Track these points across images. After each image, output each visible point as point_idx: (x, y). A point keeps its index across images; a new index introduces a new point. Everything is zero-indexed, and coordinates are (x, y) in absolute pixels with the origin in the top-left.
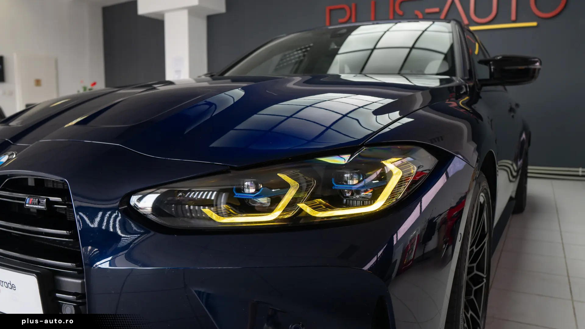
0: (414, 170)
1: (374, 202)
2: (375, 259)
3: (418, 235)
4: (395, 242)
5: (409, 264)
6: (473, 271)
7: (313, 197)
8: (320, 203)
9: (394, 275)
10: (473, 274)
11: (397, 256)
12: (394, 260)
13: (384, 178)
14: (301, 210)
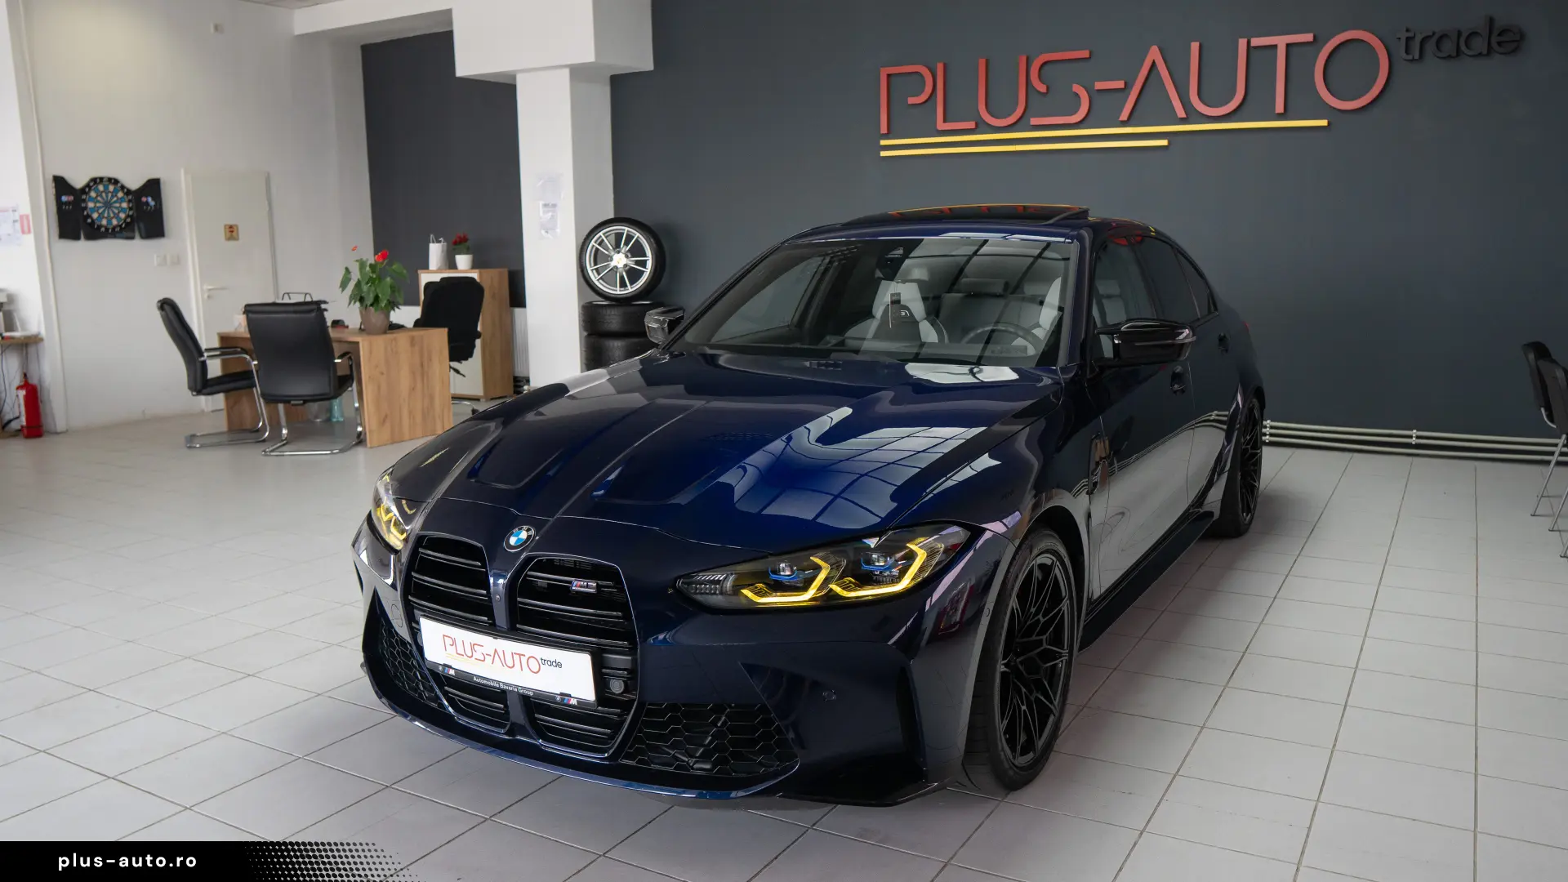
0: (941, 546)
1: (900, 581)
2: (904, 629)
3: (971, 588)
4: (927, 607)
5: (954, 629)
6: (1042, 645)
7: (842, 577)
8: (850, 582)
9: (923, 643)
10: (1042, 648)
11: (929, 624)
12: (924, 627)
13: (911, 557)
14: (831, 590)
